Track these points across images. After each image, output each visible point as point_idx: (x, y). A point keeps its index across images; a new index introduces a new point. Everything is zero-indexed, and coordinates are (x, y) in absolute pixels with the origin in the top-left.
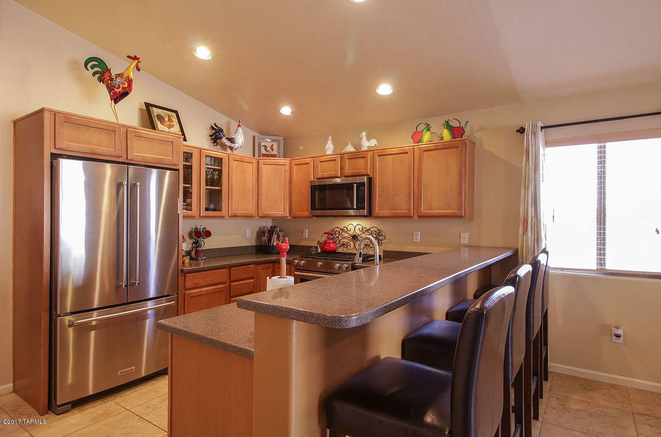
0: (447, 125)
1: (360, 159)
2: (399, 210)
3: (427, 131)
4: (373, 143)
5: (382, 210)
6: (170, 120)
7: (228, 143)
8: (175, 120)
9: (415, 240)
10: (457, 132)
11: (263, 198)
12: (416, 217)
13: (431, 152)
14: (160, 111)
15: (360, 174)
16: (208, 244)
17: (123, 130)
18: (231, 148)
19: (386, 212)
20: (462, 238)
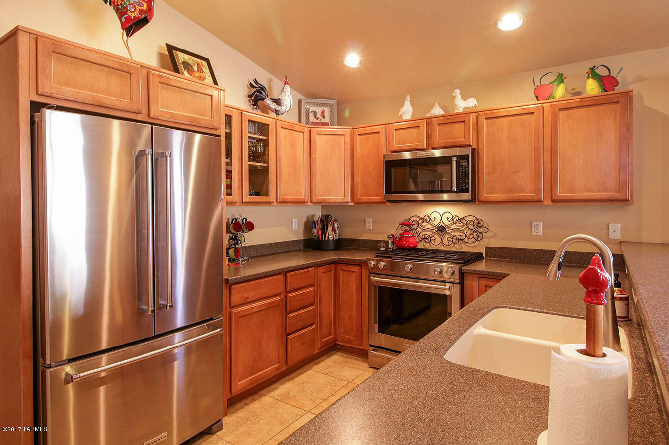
0: (593, 73)
1: (457, 125)
2: (520, 192)
3: (560, 83)
4: (472, 103)
5: (493, 193)
6: (200, 70)
7: (273, 106)
8: (206, 70)
9: (534, 233)
10: (608, 82)
11: (317, 179)
12: (547, 202)
13: (571, 111)
14: (187, 57)
15: (457, 144)
16: (249, 239)
17: (143, 73)
18: (277, 112)
19: (500, 196)
20: (611, 232)
